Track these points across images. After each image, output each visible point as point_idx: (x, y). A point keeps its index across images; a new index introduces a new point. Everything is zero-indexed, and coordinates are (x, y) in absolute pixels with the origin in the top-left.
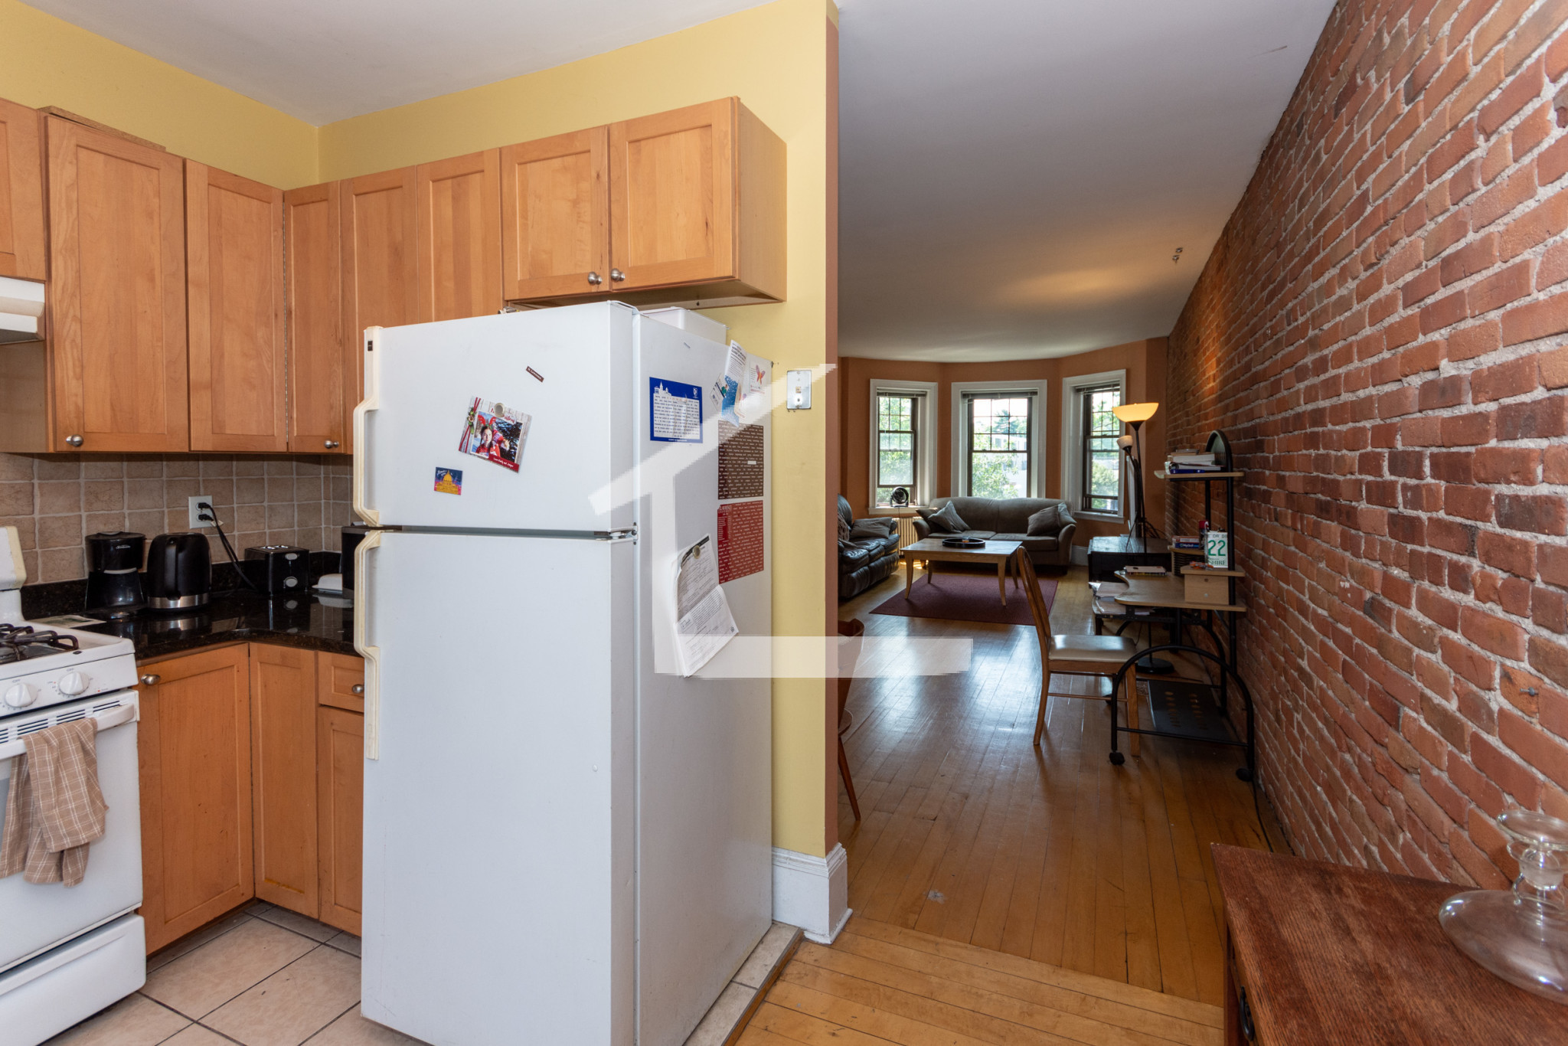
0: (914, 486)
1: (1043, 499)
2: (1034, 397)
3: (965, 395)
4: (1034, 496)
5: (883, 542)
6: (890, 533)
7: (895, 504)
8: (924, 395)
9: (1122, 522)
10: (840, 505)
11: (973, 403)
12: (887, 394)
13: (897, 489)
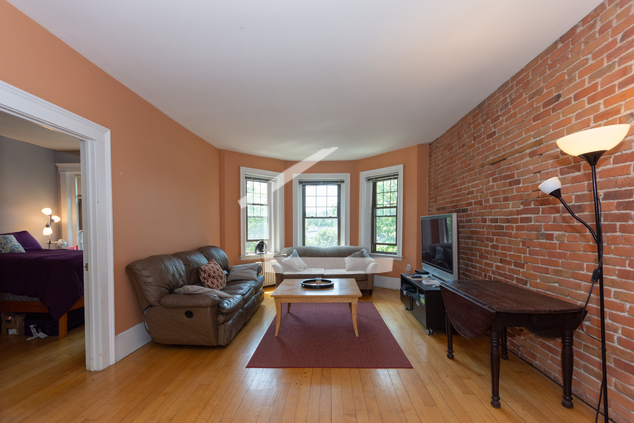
0: (270, 240)
1: (350, 246)
2: (342, 184)
3: (300, 182)
4: (343, 245)
5: (251, 284)
6: (258, 275)
7: (258, 252)
8: (275, 181)
9: (401, 260)
10: (218, 256)
11: (305, 188)
12: (252, 179)
13: (260, 242)
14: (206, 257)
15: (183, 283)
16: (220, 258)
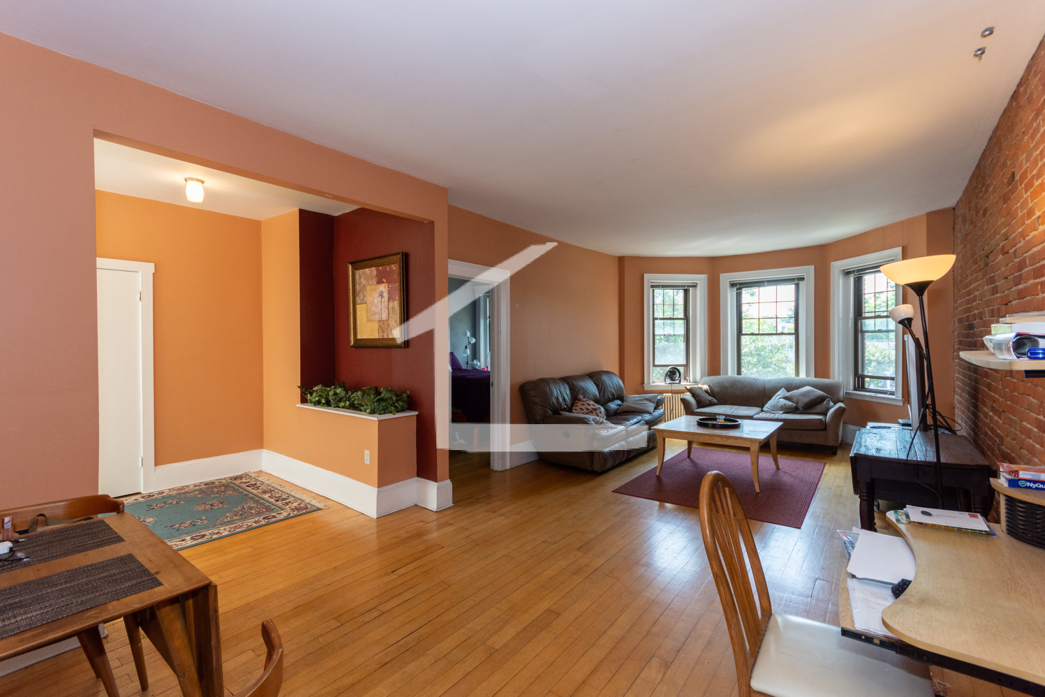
0: (687, 366)
1: (812, 379)
2: (801, 283)
3: (733, 285)
4: (803, 375)
6: (656, 408)
7: (668, 381)
8: (695, 286)
9: (901, 404)
10: (610, 383)
11: (741, 292)
12: (660, 287)
13: (671, 368)
14: (595, 383)
15: (565, 407)
16: (612, 386)
